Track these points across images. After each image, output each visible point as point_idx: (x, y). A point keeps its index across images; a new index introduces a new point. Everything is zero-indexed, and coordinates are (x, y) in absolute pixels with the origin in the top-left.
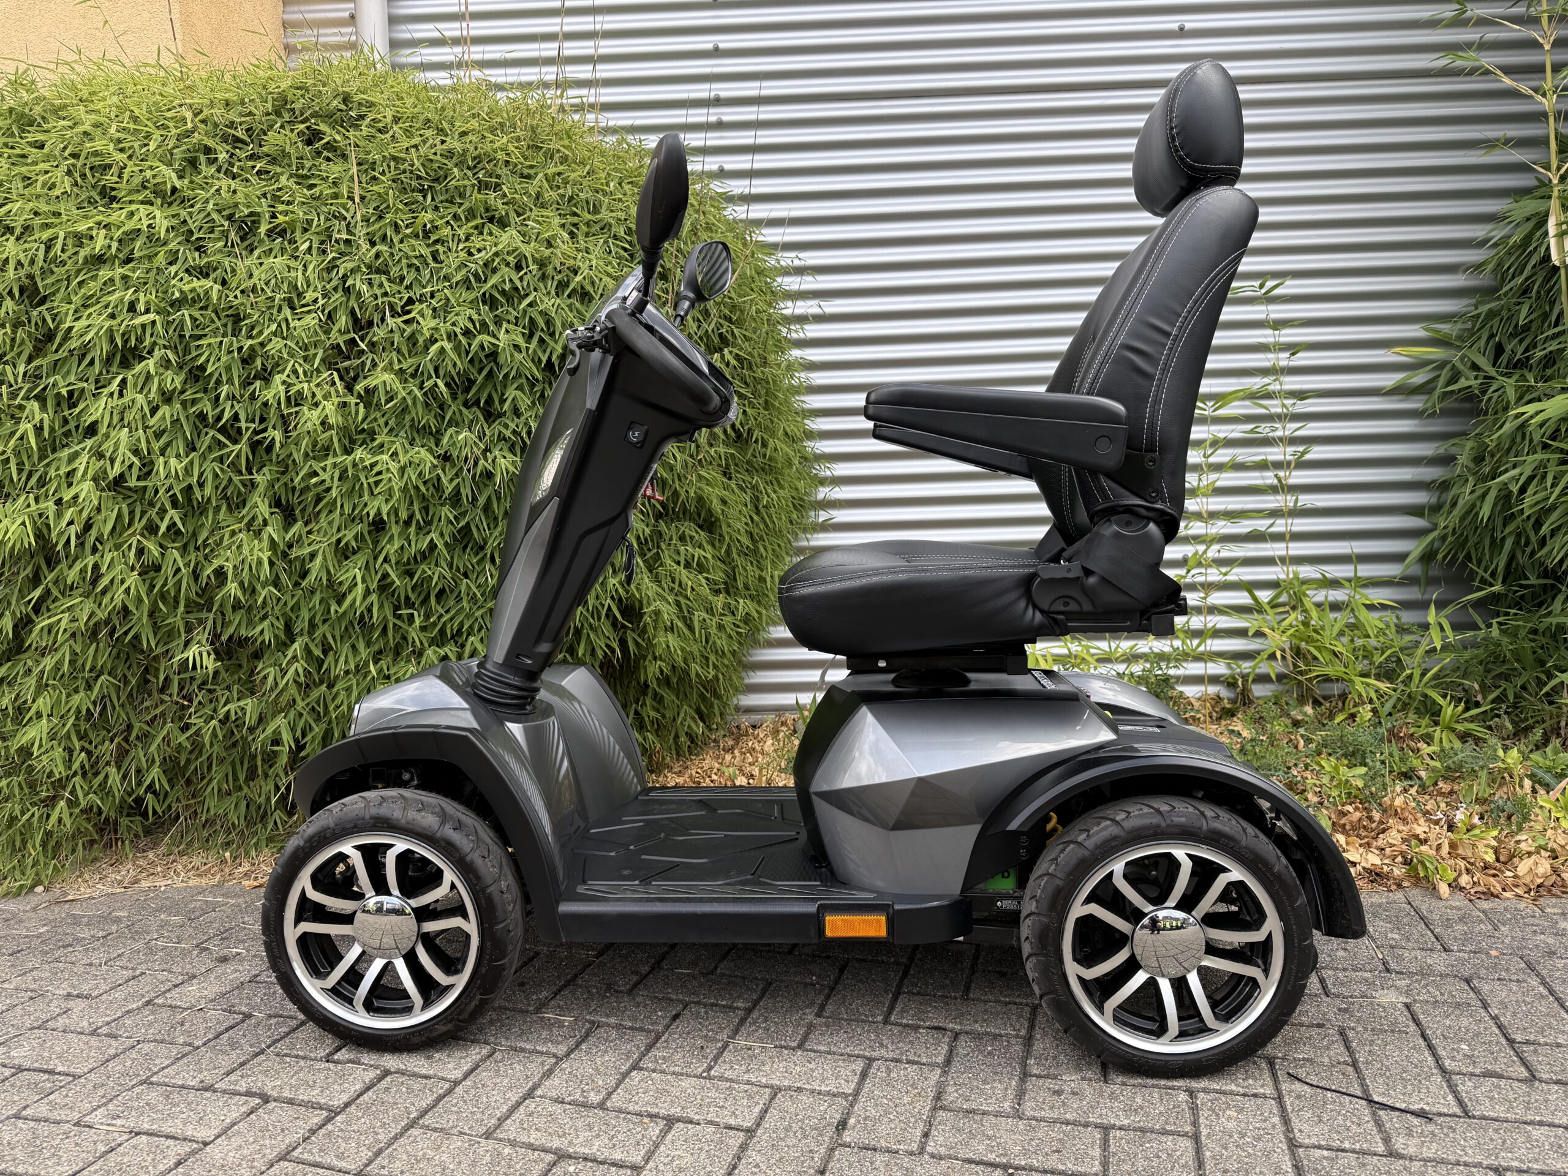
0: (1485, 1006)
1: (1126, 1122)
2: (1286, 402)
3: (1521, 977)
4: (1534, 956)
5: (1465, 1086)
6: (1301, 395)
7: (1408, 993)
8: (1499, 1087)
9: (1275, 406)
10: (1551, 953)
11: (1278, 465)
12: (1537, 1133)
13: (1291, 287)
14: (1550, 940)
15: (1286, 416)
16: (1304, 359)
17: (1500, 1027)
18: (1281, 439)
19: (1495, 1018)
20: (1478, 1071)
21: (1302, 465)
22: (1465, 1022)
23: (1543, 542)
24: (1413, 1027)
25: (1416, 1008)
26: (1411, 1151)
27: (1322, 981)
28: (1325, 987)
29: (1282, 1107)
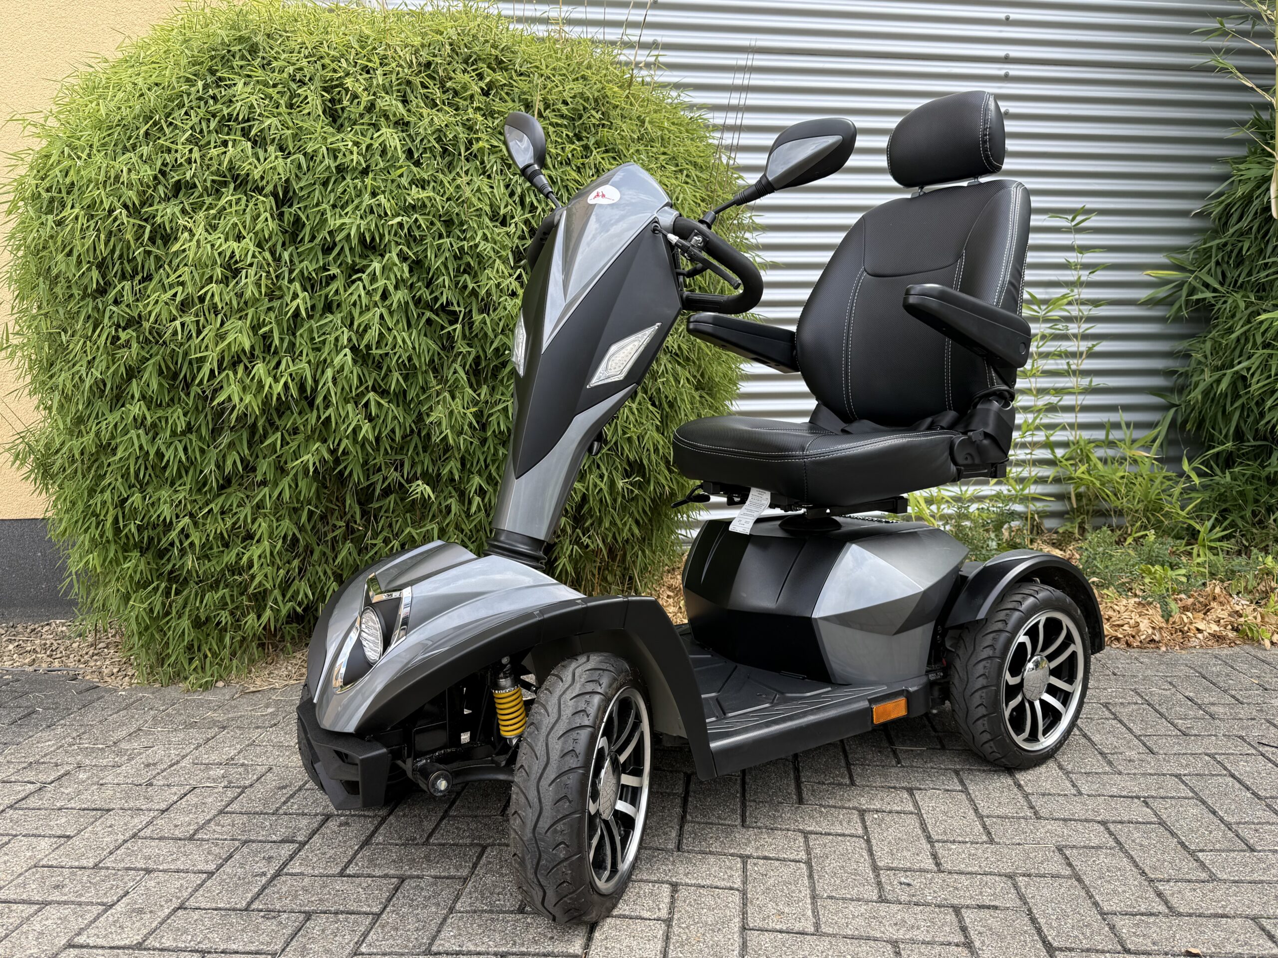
2: (1082, 307)
6: (1096, 303)
9: (1074, 311)
11: (1073, 355)
13: (1095, 221)
15: (1081, 318)
16: (1100, 276)
18: (1075, 336)
21: (1092, 355)
23: (1262, 415)
27: (1233, 697)
28: (1237, 700)
29: (1270, 760)
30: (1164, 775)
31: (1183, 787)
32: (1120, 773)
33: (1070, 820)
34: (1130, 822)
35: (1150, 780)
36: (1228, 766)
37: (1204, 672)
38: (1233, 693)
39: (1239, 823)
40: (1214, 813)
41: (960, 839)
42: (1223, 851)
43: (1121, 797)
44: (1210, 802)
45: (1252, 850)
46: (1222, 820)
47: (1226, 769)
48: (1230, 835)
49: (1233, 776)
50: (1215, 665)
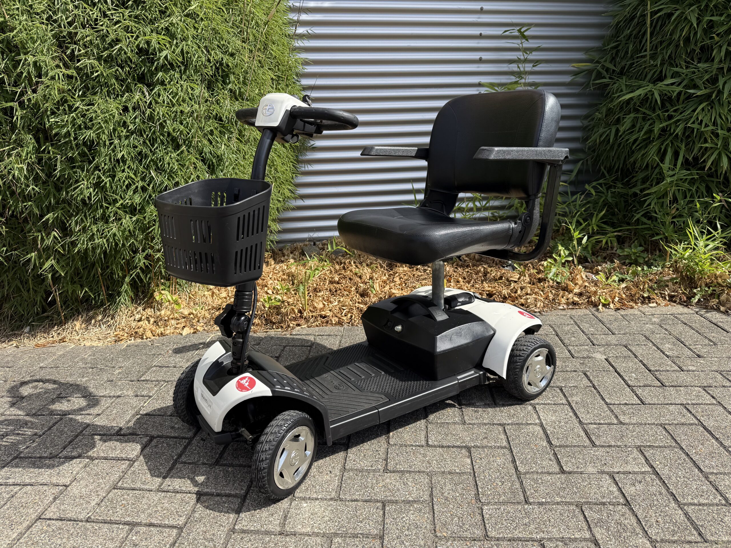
0: (636, 357)
1: (510, 422)
3: (645, 343)
4: (647, 334)
5: (639, 391)
7: (605, 354)
8: (651, 390)
10: (653, 332)
12: (671, 408)
13: (533, 31)
14: (651, 327)
17: (644, 365)
19: (641, 361)
20: (642, 384)
22: (631, 364)
24: (611, 368)
25: (610, 359)
26: (627, 421)
27: (569, 351)
28: (571, 354)
29: (572, 408)
30: (493, 424)
31: (503, 436)
32: (464, 423)
33: (408, 472)
34: (450, 473)
35: (483, 429)
36: (541, 414)
37: (558, 332)
38: (570, 348)
39: (526, 473)
40: (514, 461)
41: (315, 496)
42: (504, 503)
43: (454, 447)
44: (514, 452)
45: (527, 502)
46: (516, 468)
47: (539, 418)
48: (517, 485)
49: (542, 425)
50: (568, 325)
